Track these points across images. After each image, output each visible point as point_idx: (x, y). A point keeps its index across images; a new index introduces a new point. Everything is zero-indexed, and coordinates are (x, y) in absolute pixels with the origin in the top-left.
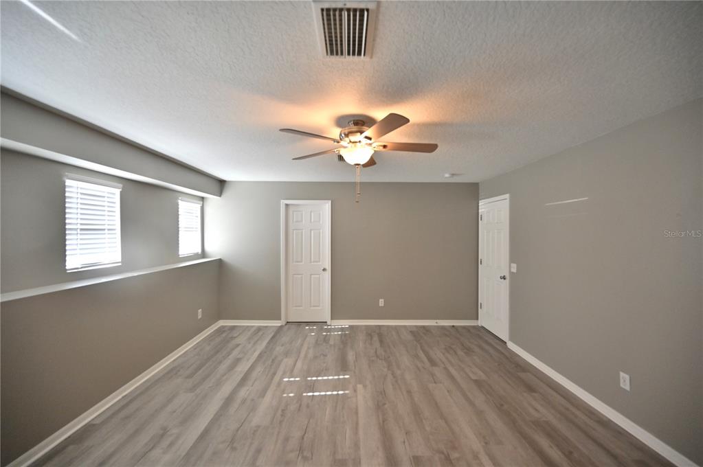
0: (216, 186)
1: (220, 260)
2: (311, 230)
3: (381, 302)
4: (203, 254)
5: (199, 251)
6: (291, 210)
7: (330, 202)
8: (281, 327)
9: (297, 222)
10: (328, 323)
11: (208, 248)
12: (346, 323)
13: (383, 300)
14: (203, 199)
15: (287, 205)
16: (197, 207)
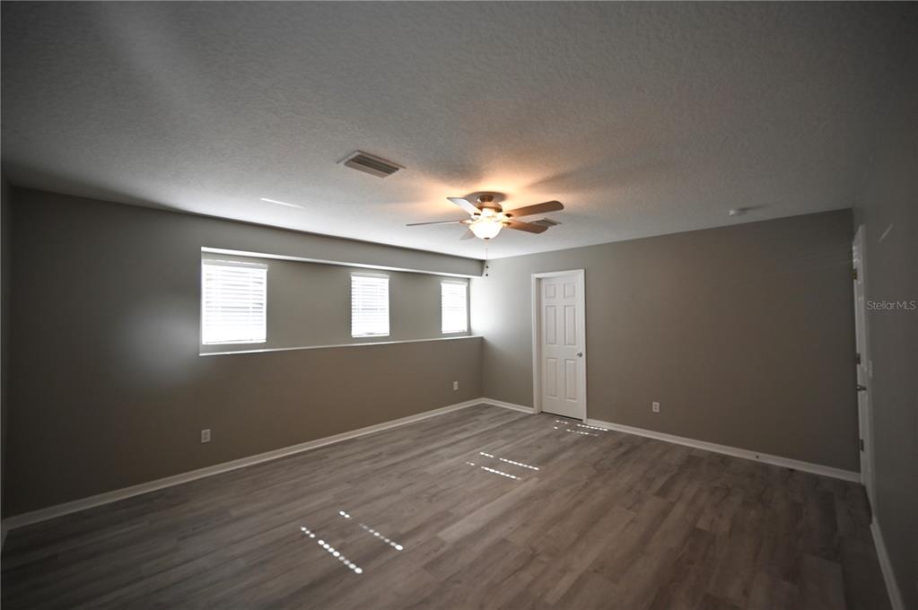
0: (476, 267)
1: (482, 338)
2: (565, 307)
3: (656, 407)
4: (469, 331)
5: (466, 329)
6: (544, 283)
7: (583, 271)
8: (531, 415)
9: (550, 297)
10: (584, 421)
11: (474, 327)
12: (605, 426)
13: (658, 404)
14: (469, 279)
15: (539, 280)
16: (463, 287)
